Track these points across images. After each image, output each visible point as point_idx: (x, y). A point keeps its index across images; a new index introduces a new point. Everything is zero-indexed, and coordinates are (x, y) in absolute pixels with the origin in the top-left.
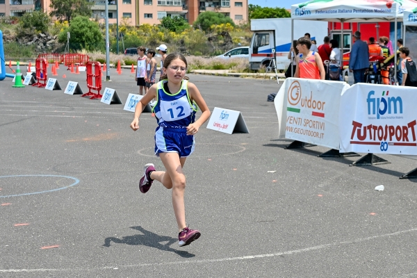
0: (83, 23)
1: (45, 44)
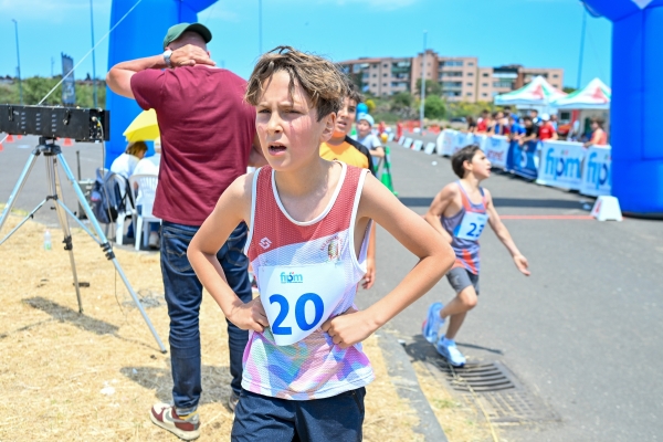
0: (435, 101)
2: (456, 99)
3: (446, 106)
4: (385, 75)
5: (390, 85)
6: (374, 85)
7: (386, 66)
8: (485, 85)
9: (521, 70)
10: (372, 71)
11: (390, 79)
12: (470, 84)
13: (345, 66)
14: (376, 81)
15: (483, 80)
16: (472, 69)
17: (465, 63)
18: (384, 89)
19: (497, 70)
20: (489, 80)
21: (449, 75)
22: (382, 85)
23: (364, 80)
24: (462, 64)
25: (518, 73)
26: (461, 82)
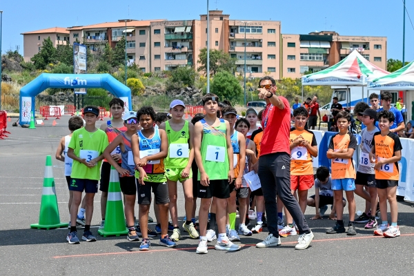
0: (224, 78)
1: (191, 97)
2: (255, 75)
3: (241, 85)
4: (157, 44)
5: (164, 57)
6: (142, 58)
7: (157, 31)
8: (291, 57)
9: (335, 39)
10: (138, 38)
11: (164, 49)
12: (273, 56)
13: (98, 32)
14: (144, 51)
15: (288, 51)
16: (274, 37)
17: (264, 30)
18: (156, 63)
19: (303, 38)
20: (296, 51)
21: (244, 44)
22: (153, 57)
23: (128, 50)
24: (260, 31)
25: (331, 42)
26: (261, 53)
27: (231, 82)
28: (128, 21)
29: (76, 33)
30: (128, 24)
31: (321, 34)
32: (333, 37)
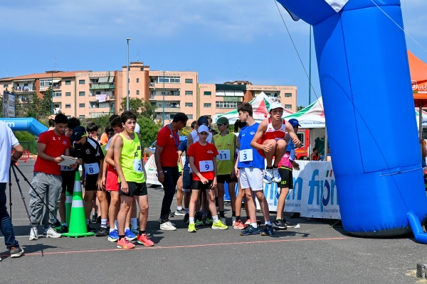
0: (145, 124)
4: (82, 93)
5: (88, 105)
6: (68, 106)
7: (82, 82)
8: (207, 105)
9: (249, 88)
10: (65, 87)
11: (89, 98)
12: (190, 104)
13: (26, 83)
14: (70, 100)
15: (206, 99)
16: (191, 87)
17: (182, 80)
18: (80, 112)
19: (220, 88)
20: (212, 99)
21: (163, 94)
22: (78, 105)
23: (55, 99)
24: (178, 81)
25: (245, 91)
26: (179, 102)
27: (151, 128)
28: (55, 72)
29: (6, 83)
30: (54, 75)
31: (236, 84)
32: (247, 86)
